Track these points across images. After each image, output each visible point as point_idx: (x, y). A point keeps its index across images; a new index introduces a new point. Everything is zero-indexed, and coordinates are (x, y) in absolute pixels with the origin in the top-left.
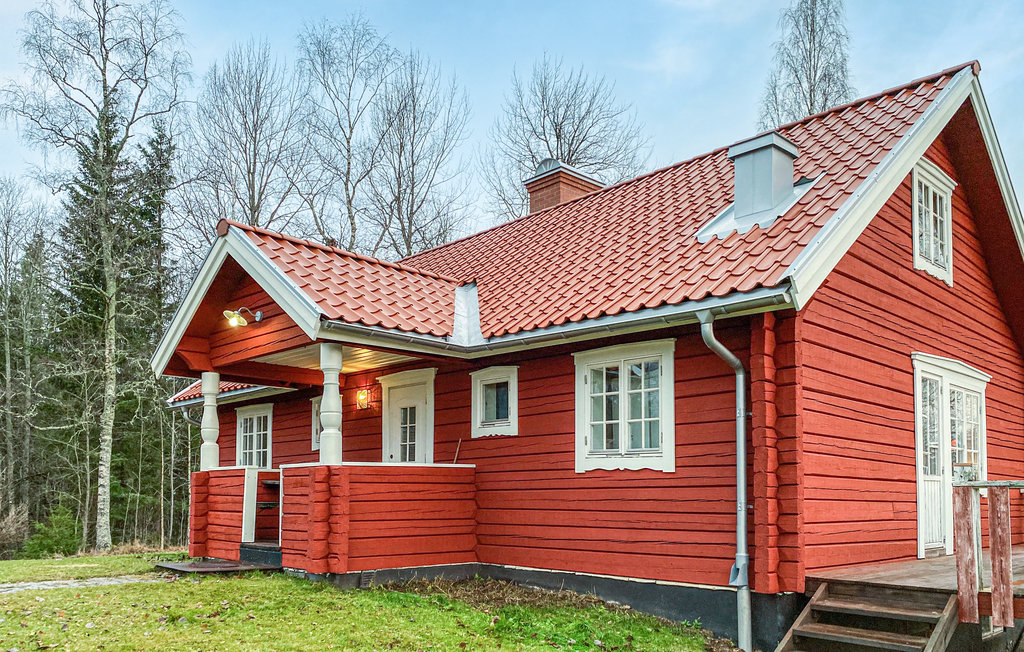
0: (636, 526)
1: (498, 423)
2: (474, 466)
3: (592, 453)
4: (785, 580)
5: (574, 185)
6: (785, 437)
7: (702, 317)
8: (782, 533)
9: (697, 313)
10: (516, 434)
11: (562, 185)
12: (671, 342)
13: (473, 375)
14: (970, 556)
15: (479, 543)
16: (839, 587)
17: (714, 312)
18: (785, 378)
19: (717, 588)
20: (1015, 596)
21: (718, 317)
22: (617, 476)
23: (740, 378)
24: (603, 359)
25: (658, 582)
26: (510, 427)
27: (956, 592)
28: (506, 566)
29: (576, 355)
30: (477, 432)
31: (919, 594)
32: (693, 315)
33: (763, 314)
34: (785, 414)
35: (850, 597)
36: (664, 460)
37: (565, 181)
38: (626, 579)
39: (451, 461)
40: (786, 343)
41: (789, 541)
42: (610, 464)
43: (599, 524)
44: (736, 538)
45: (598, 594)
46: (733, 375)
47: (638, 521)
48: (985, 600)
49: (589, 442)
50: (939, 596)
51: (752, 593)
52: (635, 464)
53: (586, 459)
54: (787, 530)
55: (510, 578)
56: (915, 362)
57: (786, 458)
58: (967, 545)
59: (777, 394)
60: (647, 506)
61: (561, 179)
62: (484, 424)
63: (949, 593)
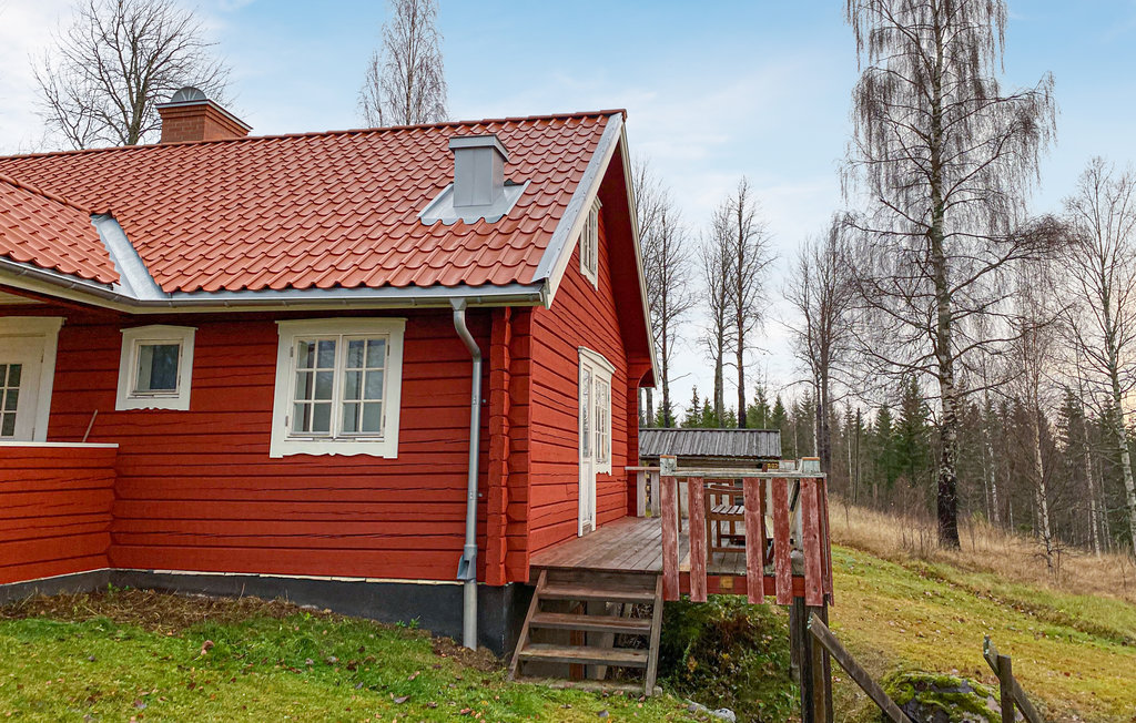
0: (344, 518)
1: (158, 393)
2: (117, 445)
3: (293, 436)
4: (513, 570)
5: (220, 122)
6: (519, 426)
7: (456, 305)
8: (511, 522)
9: (451, 300)
10: (187, 409)
11: (206, 120)
12: (401, 323)
13: (126, 332)
14: (673, 540)
15: (115, 542)
16: (557, 574)
17: (468, 300)
18: (520, 368)
19: (438, 582)
20: (708, 574)
21: (470, 306)
22: (325, 462)
23: (477, 366)
24: (315, 332)
25: (368, 580)
26: (179, 399)
27: (662, 573)
28: (156, 572)
29: (281, 324)
30: (126, 401)
31: (630, 576)
32: (447, 300)
33: (504, 308)
34: (519, 405)
35: (569, 583)
36: (386, 446)
37: (211, 115)
38: (328, 579)
39: (78, 439)
40: (521, 336)
41: (517, 530)
42: (317, 448)
43: (296, 517)
44: (465, 529)
45: (290, 599)
46: (470, 362)
47: (348, 513)
48: (685, 576)
49: (290, 424)
50: (647, 578)
51: (478, 586)
52: (349, 449)
53: (284, 443)
54: (517, 519)
55: (162, 586)
56: (581, 356)
57: (518, 446)
58: (671, 529)
59: (511, 384)
60: (363, 495)
61: (207, 113)
62: (136, 394)
63: (655, 574)
